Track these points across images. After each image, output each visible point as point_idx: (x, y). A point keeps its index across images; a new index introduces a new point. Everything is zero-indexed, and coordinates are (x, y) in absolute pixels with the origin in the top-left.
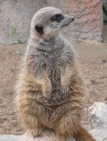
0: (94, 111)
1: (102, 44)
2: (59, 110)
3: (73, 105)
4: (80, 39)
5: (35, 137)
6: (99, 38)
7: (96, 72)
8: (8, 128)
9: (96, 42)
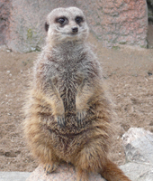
0: (129, 139)
1: (147, 50)
2: (79, 139)
3: (97, 133)
4: (117, 44)
5: (48, 173)
6: (143, 43)
7: (139, 88)
8: (22, 163)
9: (139, 48)
